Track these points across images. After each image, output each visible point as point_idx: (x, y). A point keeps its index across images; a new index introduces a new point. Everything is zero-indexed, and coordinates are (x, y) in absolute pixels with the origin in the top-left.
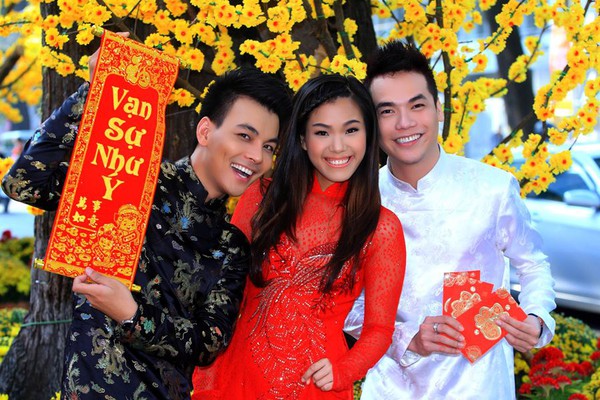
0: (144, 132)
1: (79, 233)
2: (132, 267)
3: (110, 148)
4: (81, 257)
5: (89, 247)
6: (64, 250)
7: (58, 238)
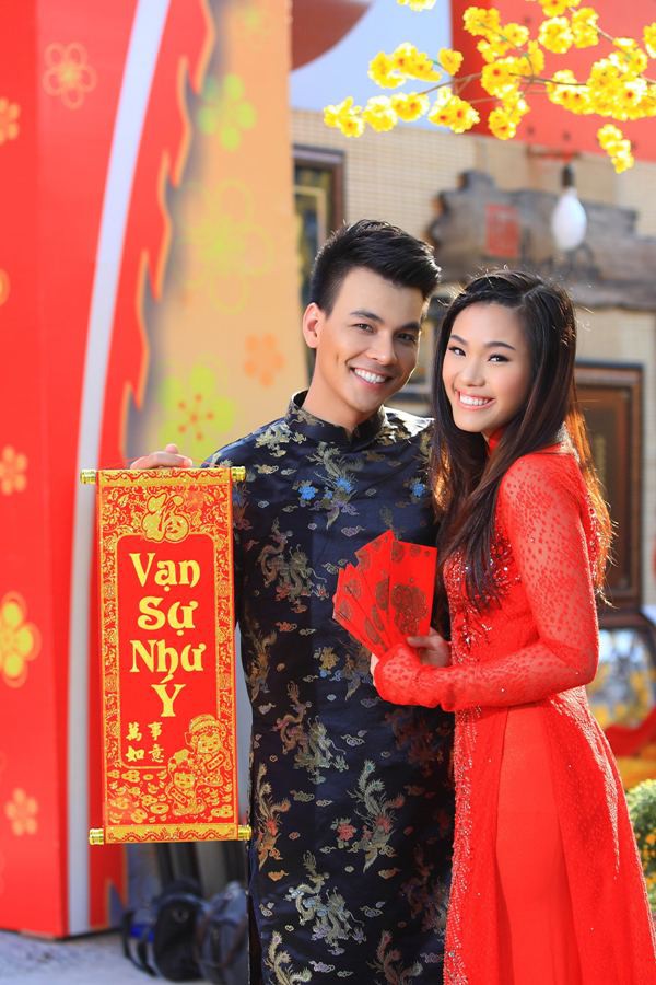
0: (194, 604)
1: (141, 776)
2: (231, 803)
3: (152, 643)
4: (154, 809)
5: (161, 791)
6: (126, 807)
7: (113, 791)
